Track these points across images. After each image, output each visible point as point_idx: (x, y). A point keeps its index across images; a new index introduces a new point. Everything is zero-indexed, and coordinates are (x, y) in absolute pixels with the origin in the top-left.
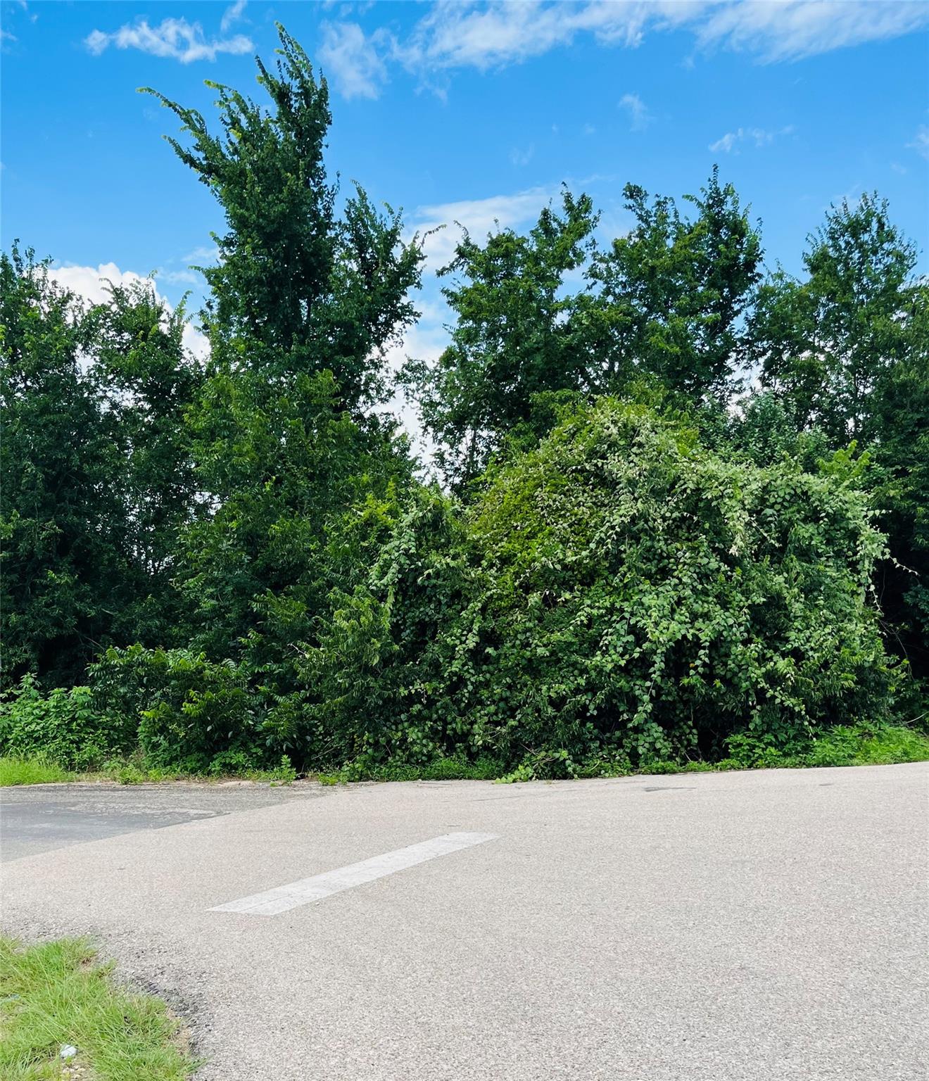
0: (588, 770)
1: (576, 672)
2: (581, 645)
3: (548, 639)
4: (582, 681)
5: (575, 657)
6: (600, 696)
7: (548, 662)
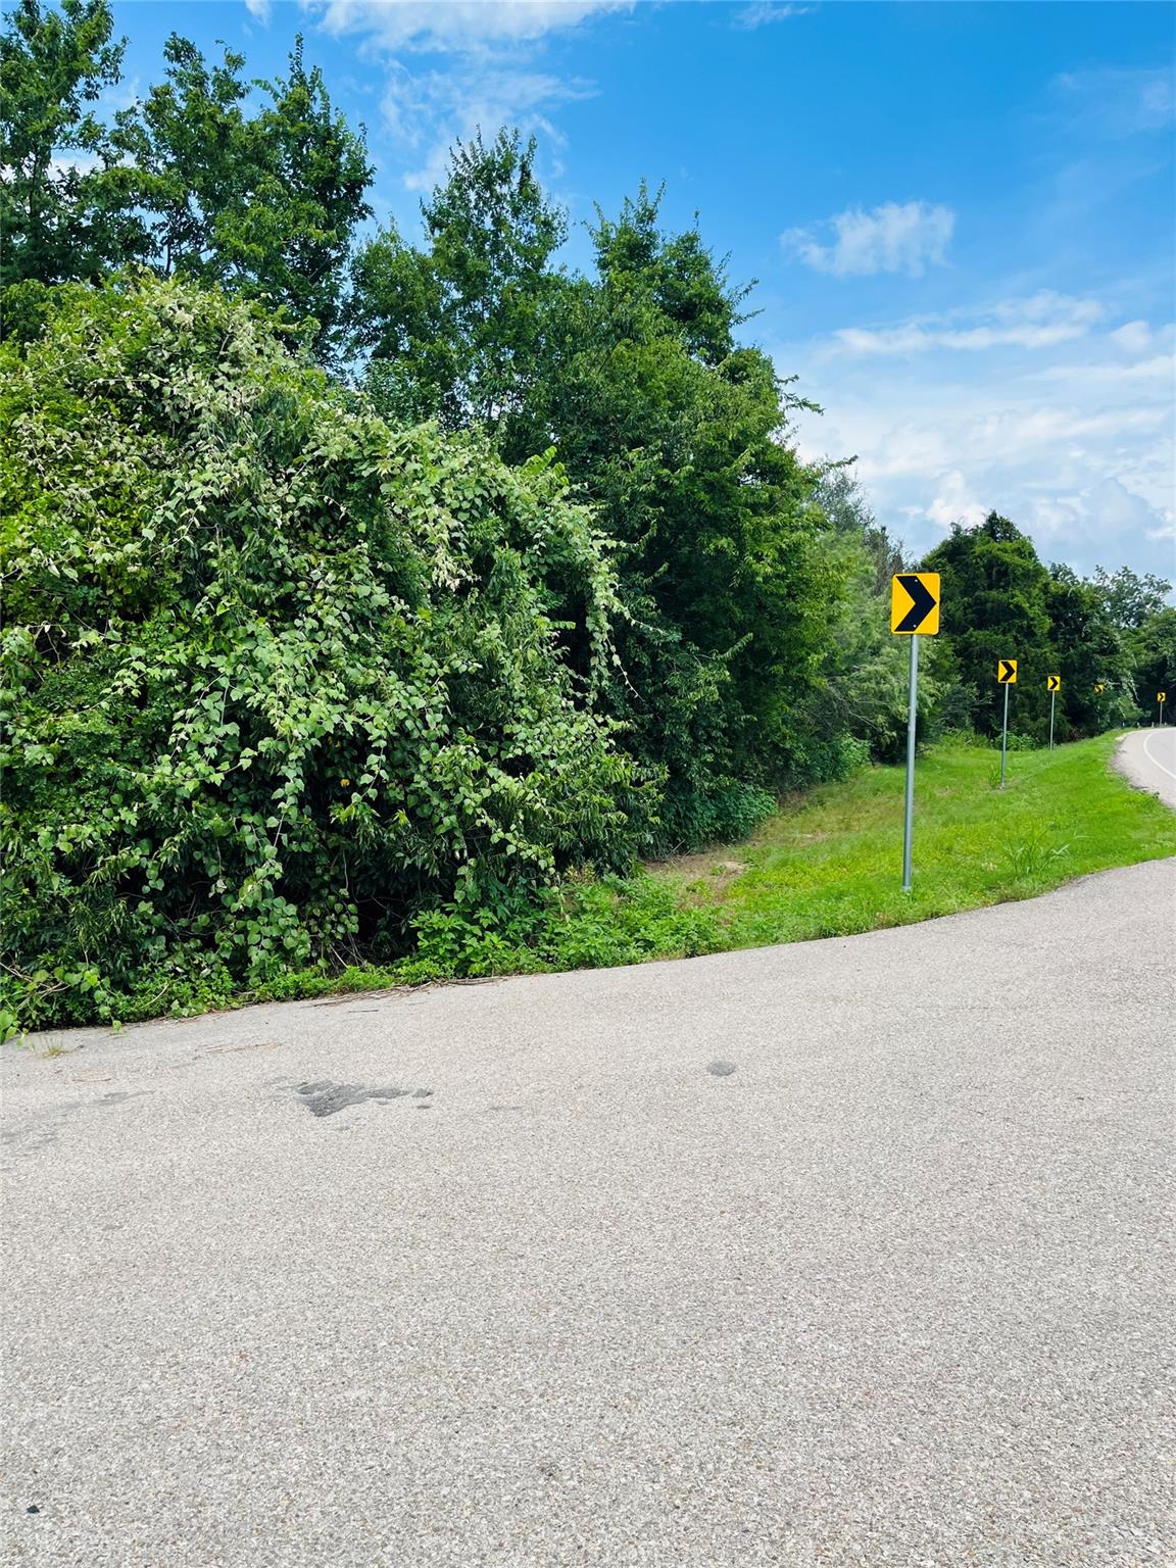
0: (142, 1004)
1: (116, 798)
2: (125, 741)
3: (52, 727)
4: (130, 817)
5: (111, 767)
6: (169, 849)
7: (51, 777)
